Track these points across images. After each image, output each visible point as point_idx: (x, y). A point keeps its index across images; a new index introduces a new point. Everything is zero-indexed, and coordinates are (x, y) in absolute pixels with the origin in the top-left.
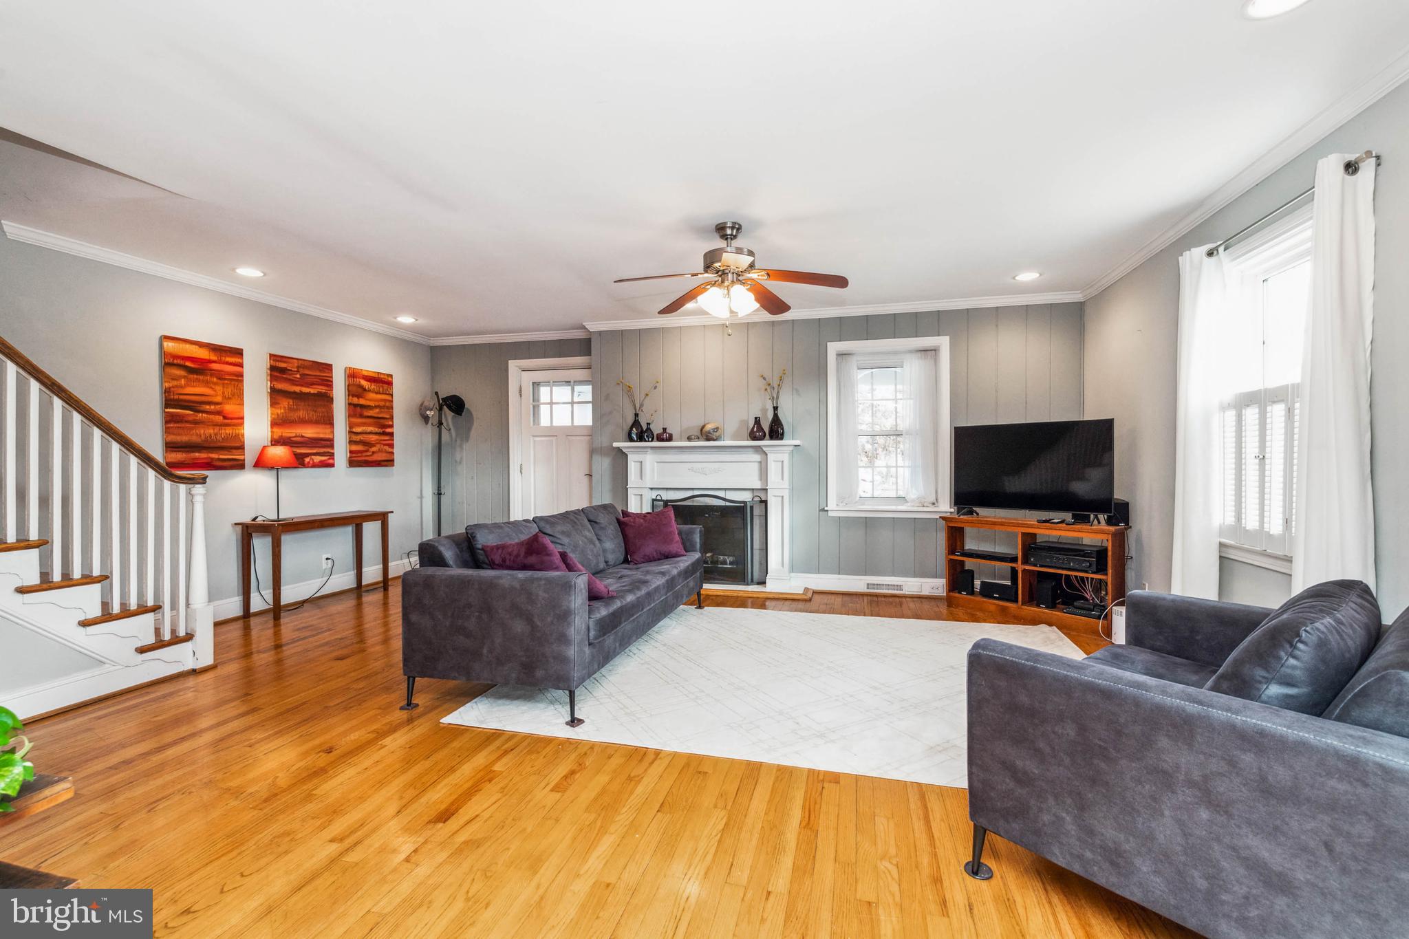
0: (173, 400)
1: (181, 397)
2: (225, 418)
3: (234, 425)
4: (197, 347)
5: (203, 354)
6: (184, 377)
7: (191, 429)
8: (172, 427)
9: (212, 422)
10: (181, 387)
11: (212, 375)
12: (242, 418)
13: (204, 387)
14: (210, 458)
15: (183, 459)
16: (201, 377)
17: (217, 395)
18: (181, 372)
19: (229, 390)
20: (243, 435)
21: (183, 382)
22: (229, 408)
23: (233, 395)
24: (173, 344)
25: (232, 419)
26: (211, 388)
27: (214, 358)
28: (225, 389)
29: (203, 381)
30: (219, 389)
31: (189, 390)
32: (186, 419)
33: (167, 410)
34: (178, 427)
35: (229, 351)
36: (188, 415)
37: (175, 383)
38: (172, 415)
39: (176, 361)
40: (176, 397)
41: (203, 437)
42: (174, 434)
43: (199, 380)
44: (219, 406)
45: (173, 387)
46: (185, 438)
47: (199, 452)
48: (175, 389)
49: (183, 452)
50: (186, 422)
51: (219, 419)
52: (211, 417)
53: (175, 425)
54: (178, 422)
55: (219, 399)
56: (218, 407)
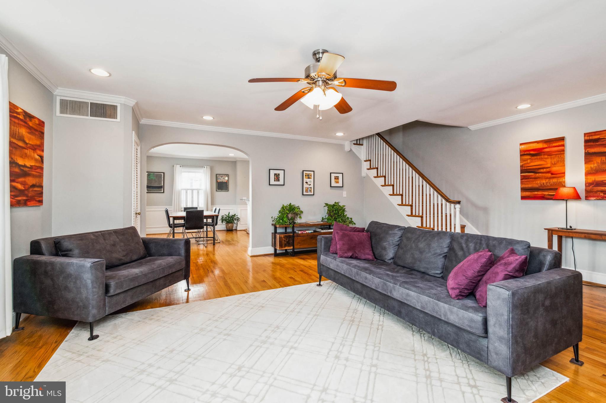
0: (524, 170)
1: (528, 168)
2: (552, 174)
3: (558, 177)
4: (536, 144)
5: (540, 146)
6: (530, 159)
7: (533, 181)
8: (524, 181)
9: (545, 177)
10: (528, 163)
11: (544, 155)
12: (564, 173)
13: (540, 161)
14: (543, 194)
15: (529, 195)
16: (538, 157)
17: (547, 164)
18: (528, 157)
19: (555, 160)
20: (564, 182)
21: (529, 161)
22: (555, 169)
23: (558, 162)
24: (524, 146)
25: (556, 174)
26: (544, 161)
27: (545, 146)
28: (552, 160)
29: (539, 159)
30: (549, 161)
31: (532, 164)
32: (531, 177)
33: (521, 174)
34: (527, 181)
35: (555, 140)
36: (532, 175)
37: (525, 162)
38: (524, 176)
39: (525, 153)
40: (526, 168)
41: (539, 185)
42: (524, 184)
43: (537, 159)
44: (549, 169)
45: (524, 164)
46: (530, 186)
47: (537, 191)
48: (525, 165)
49: (529, 192)
50: (531, 178)
51: (549, 175)
52: (544, 175)
53: (525, 180)
54: (527, 179)
55: (549, 165)
56: (548, 170)
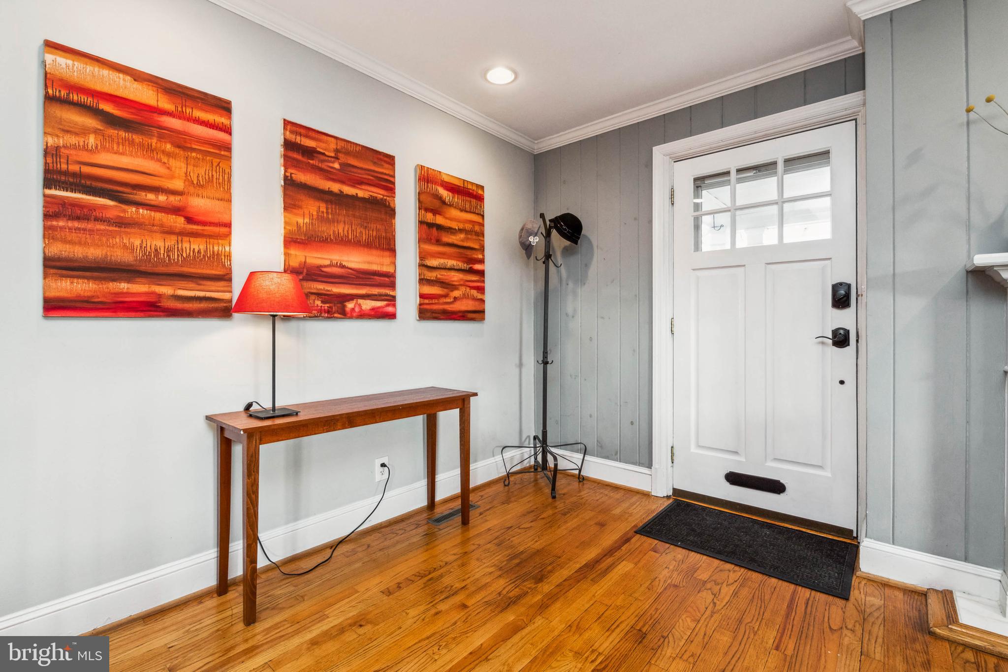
0: (66, 173)
1: (86, 170)
2: (190, 220)
3: (210, 236)
4: (128, 78)
5: (146, 95)
6: (96, 131)
7: (112, 235)
8: (62, 228)
9: (162, 226)
10: (85, 148)
11: (161, 137)
12: (228, 225)
13: (144, 157)
14: (153, 293)
15: (89, 294)
16: (137, 138)
17: (172, 177)
18: (90, 122)
19: (201, 171)
20: (229, 256)
21: (92, 140)
22: (199, 203)
23: (210, 181)
24: (70, 62)
25: (204, 223)
26: (159, 160)
27: (165, 104)
28: (190, 168)
29: (141, 145)
30: (178, 166)
31: (105, 158)
32: (98, 214)
33: (48, 192)
34: (79, 229)
35: (201, 99)
36: (104, 207)
37: (72, 140)
38: (64, 203)
39: (75, 97)
40: (74, 168)
41: (139, 254)
42: (65, 241)
43: (132, 143)
44: (178, 198)
45: (65, 147)
46: (94, 253)
47: (129, 281)
48: (72, 152)
49: (88, 278)
50: (97, 219)
51: (179, 222)
52: (158, 216)
53: (70, 224)
54: (78, 218)
55: (178, 184)
56: (174, 200)
